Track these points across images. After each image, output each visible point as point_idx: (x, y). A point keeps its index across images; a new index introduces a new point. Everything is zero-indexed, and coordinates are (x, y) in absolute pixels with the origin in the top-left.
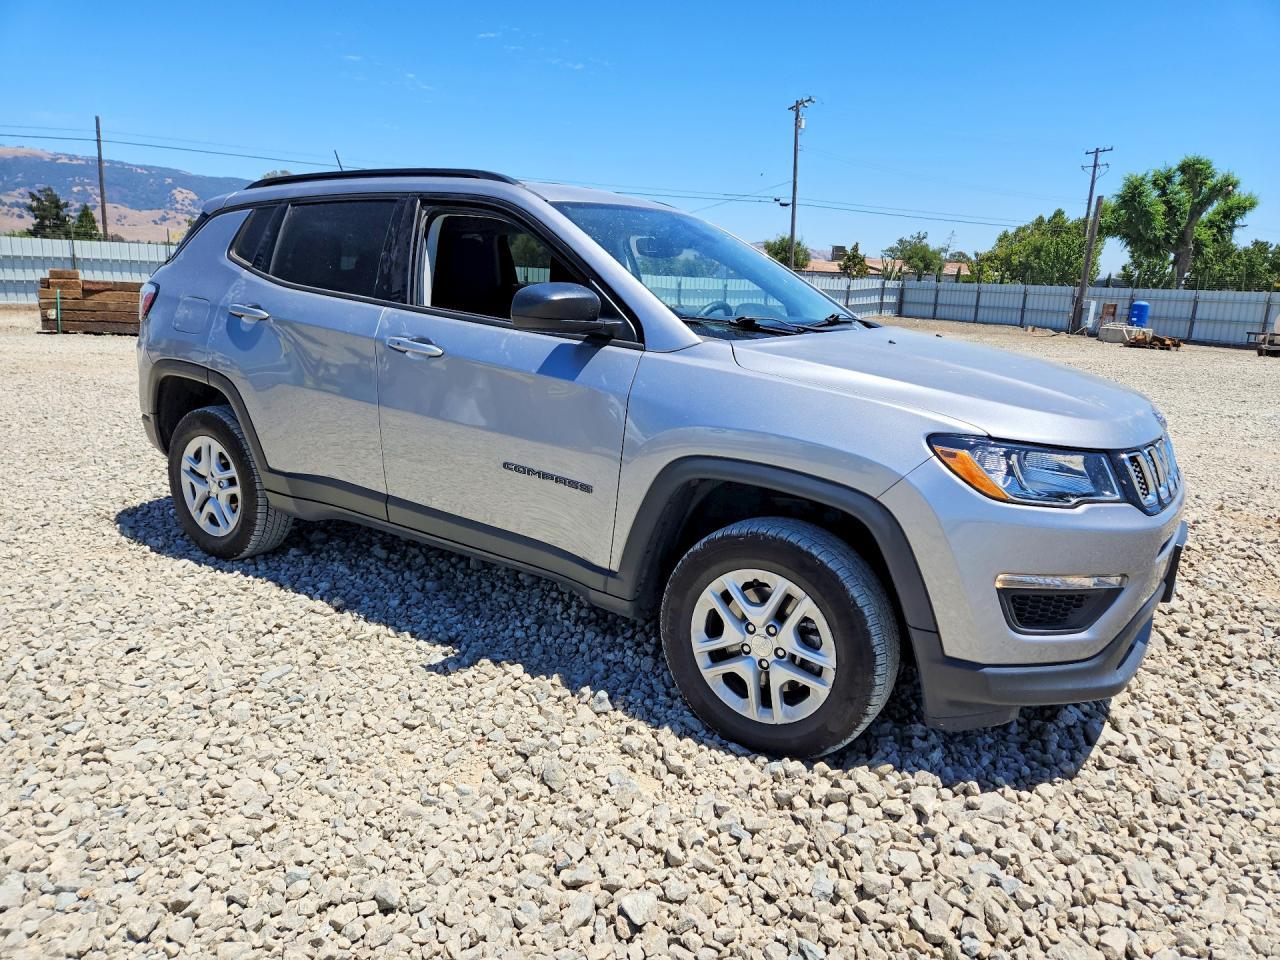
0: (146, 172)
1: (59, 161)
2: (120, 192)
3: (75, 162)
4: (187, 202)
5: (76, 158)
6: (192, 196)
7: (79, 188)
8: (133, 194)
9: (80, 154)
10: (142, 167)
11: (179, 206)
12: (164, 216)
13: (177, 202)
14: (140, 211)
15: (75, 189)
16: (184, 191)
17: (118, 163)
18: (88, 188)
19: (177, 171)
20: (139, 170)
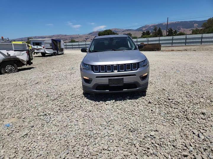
0: (190, 22)
2: (185, 26)
4: (196, 26)
7: (178, 27)
8: (187, 26)
12: (191, 29)
13: (194, 26)
14: (187, 29)
16: (196, 24)
18: (180, 26)
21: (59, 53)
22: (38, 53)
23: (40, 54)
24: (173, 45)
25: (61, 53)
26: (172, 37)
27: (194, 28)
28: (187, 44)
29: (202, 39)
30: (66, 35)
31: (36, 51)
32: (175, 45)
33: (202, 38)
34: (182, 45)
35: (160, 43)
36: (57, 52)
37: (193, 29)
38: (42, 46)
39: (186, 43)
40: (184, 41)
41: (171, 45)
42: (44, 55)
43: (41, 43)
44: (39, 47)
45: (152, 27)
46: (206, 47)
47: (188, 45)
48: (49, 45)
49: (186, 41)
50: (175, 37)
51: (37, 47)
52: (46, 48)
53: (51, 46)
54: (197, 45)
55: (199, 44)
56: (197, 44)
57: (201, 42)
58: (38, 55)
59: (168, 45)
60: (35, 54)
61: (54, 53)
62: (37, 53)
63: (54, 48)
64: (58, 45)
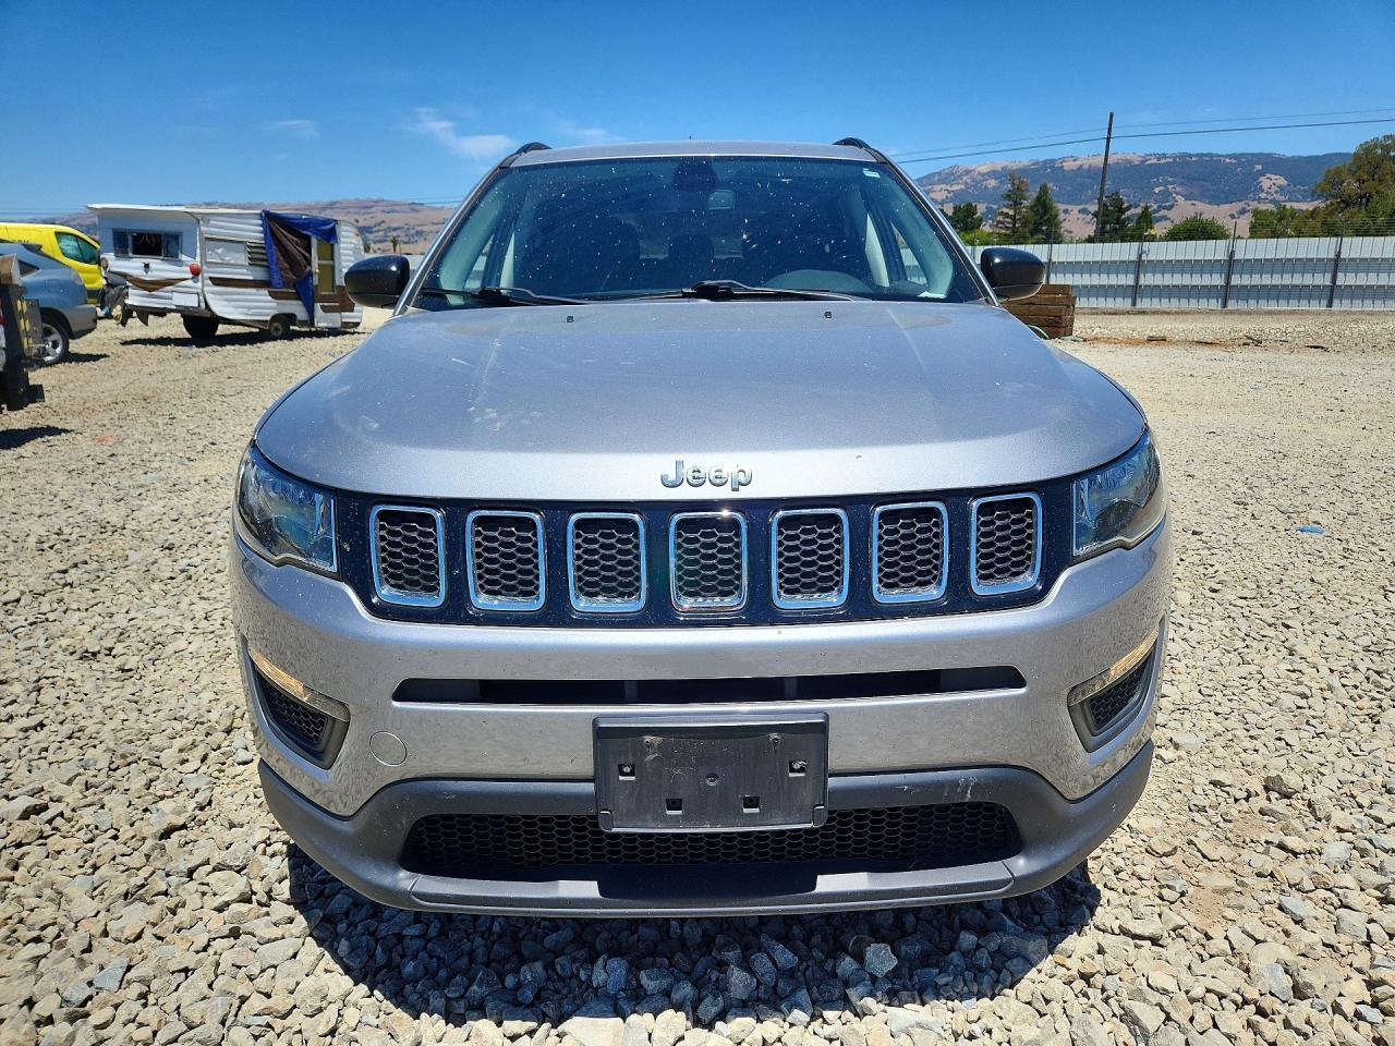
0: (1234, 161)
1: (1148, 162)
2: (1202, 186)
3: (1163, 161)
4: (1274, 188)
5: (1164, 156)
6: (1282, 181)
7: (1162, 188)
8: (1215, 187)
9: (1169, 152)
10: (1230, 157)
11: (1263, 195)
12: (1243, 209)
13: (1263, 191)
14: (1218, 205)
15: (1157, 190)
16: (1273, 177)
17: (1206, 155)
18: (1170, 187)
19: (1269, 155)
20: (1228, 160)
21: (323, 320)
22: (161, 313)
23: (175, 327)
24: (1139, 305)
25: (333, 319)
26: (1135, 245)
27: (1260, 200)
28: (1232, 305)
29: (1340, 275)
30: (414, 207)
31: (135, 298)
32: (1155, 304)
33: (1337, 264)
34: (1203, 304)
35: (1052, 282)
36: (301, 314)
37: (1254, 205)
38: (180, 263)
39: (1226, 293)
40: (1217, 280)
41: (1129, 301)
42: (203, 329)
43: (175, 238)
44: (160, 268)
45: (992, 183)
46: (1363, 327)
47: (1242, 305)
48: (243, 259)
49: (1228, 278)
50: (1157, 251)
51: (147, 266)
52: (217, 282)
53: (254, 262)
54: (1303, 313)
55: (1315, 306)
56: (1304, 306)
57: (1331, 293)
58: (157, 327)
59: (1110, 304)
60: (134, 322)
61: (275, 318)
62: (144, 314)
63: (276, 279)
64: (315, 262)
